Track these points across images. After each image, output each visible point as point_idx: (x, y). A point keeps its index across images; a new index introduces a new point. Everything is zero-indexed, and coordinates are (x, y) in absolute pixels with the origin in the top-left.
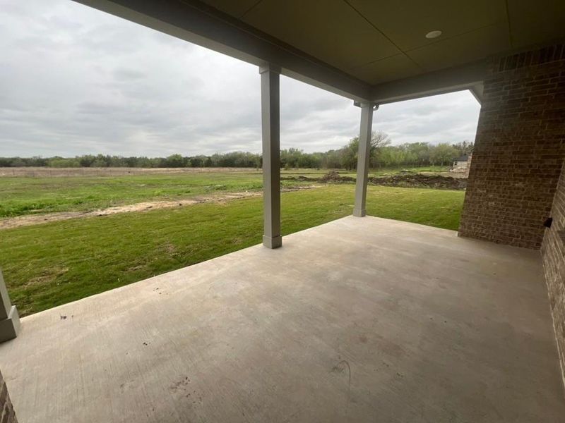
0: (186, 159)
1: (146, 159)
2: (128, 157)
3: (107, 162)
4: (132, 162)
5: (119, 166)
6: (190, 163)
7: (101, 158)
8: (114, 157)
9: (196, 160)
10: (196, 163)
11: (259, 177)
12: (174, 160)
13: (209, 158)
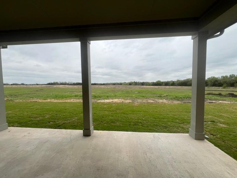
0: (163, 83)
1: (148, 83)
2: (142, 82)
3: (136, 84)
4: (143, 84)
5: (139, 85)
6: (164, 84)
7: (135, 82)
8: (138, 82)
9: (167, 83)
10: (167, 84)
11: (190, 92)
12: (158, 83)
13: (173, 82)
